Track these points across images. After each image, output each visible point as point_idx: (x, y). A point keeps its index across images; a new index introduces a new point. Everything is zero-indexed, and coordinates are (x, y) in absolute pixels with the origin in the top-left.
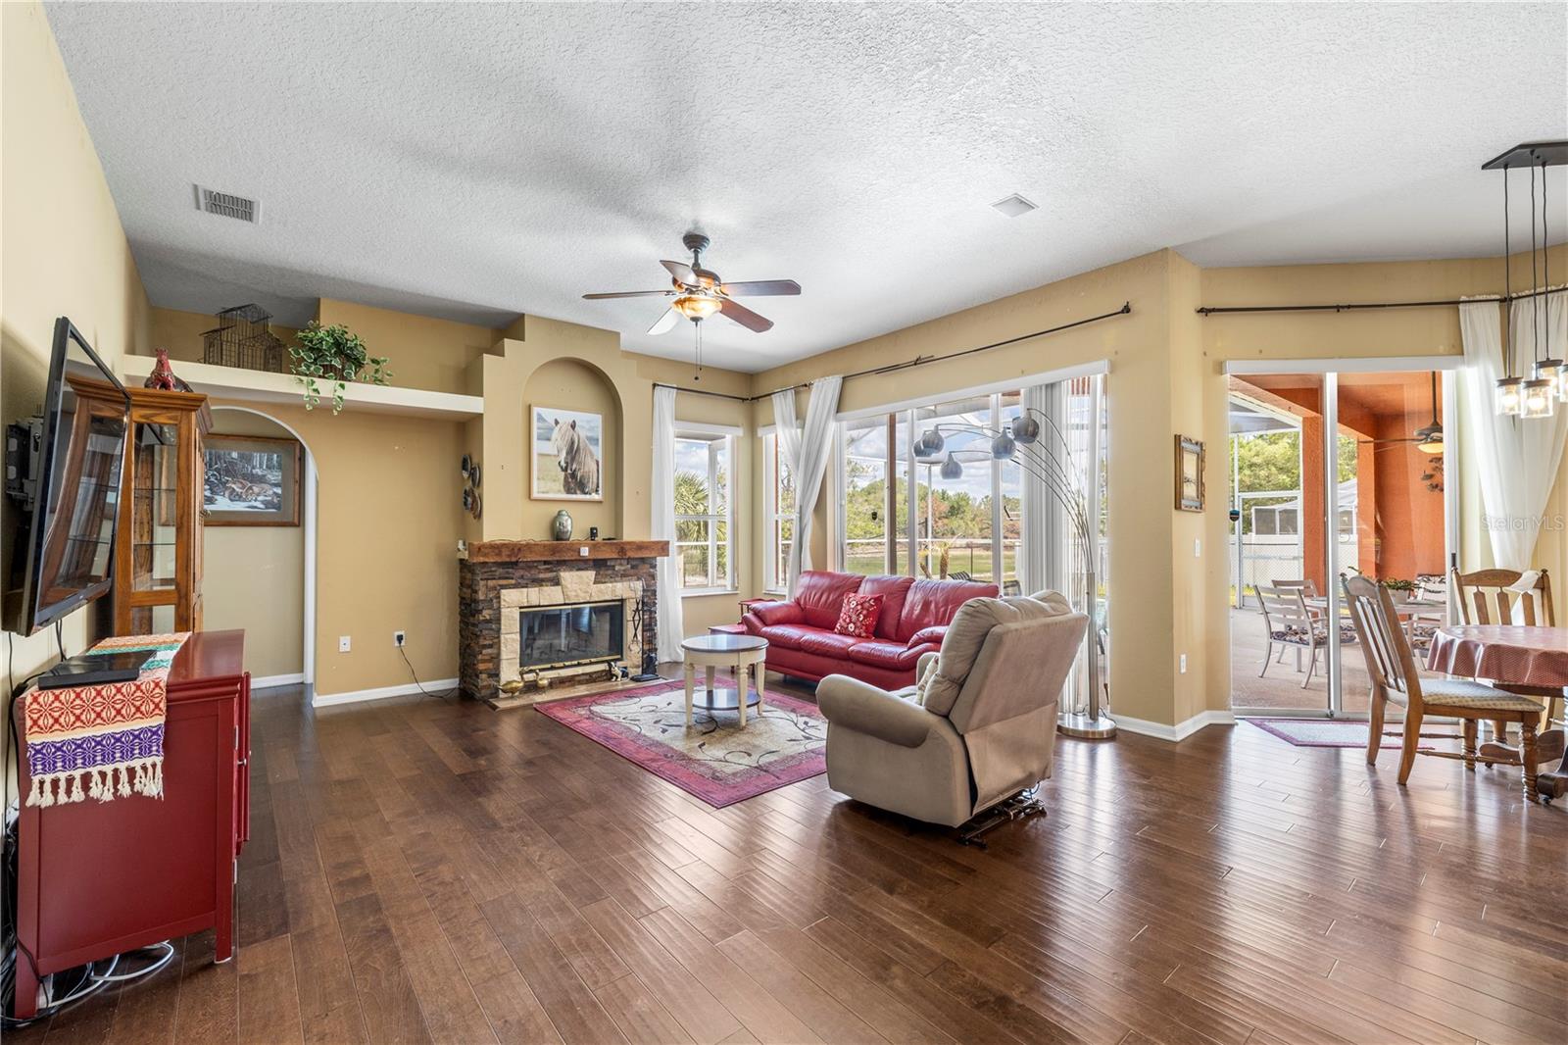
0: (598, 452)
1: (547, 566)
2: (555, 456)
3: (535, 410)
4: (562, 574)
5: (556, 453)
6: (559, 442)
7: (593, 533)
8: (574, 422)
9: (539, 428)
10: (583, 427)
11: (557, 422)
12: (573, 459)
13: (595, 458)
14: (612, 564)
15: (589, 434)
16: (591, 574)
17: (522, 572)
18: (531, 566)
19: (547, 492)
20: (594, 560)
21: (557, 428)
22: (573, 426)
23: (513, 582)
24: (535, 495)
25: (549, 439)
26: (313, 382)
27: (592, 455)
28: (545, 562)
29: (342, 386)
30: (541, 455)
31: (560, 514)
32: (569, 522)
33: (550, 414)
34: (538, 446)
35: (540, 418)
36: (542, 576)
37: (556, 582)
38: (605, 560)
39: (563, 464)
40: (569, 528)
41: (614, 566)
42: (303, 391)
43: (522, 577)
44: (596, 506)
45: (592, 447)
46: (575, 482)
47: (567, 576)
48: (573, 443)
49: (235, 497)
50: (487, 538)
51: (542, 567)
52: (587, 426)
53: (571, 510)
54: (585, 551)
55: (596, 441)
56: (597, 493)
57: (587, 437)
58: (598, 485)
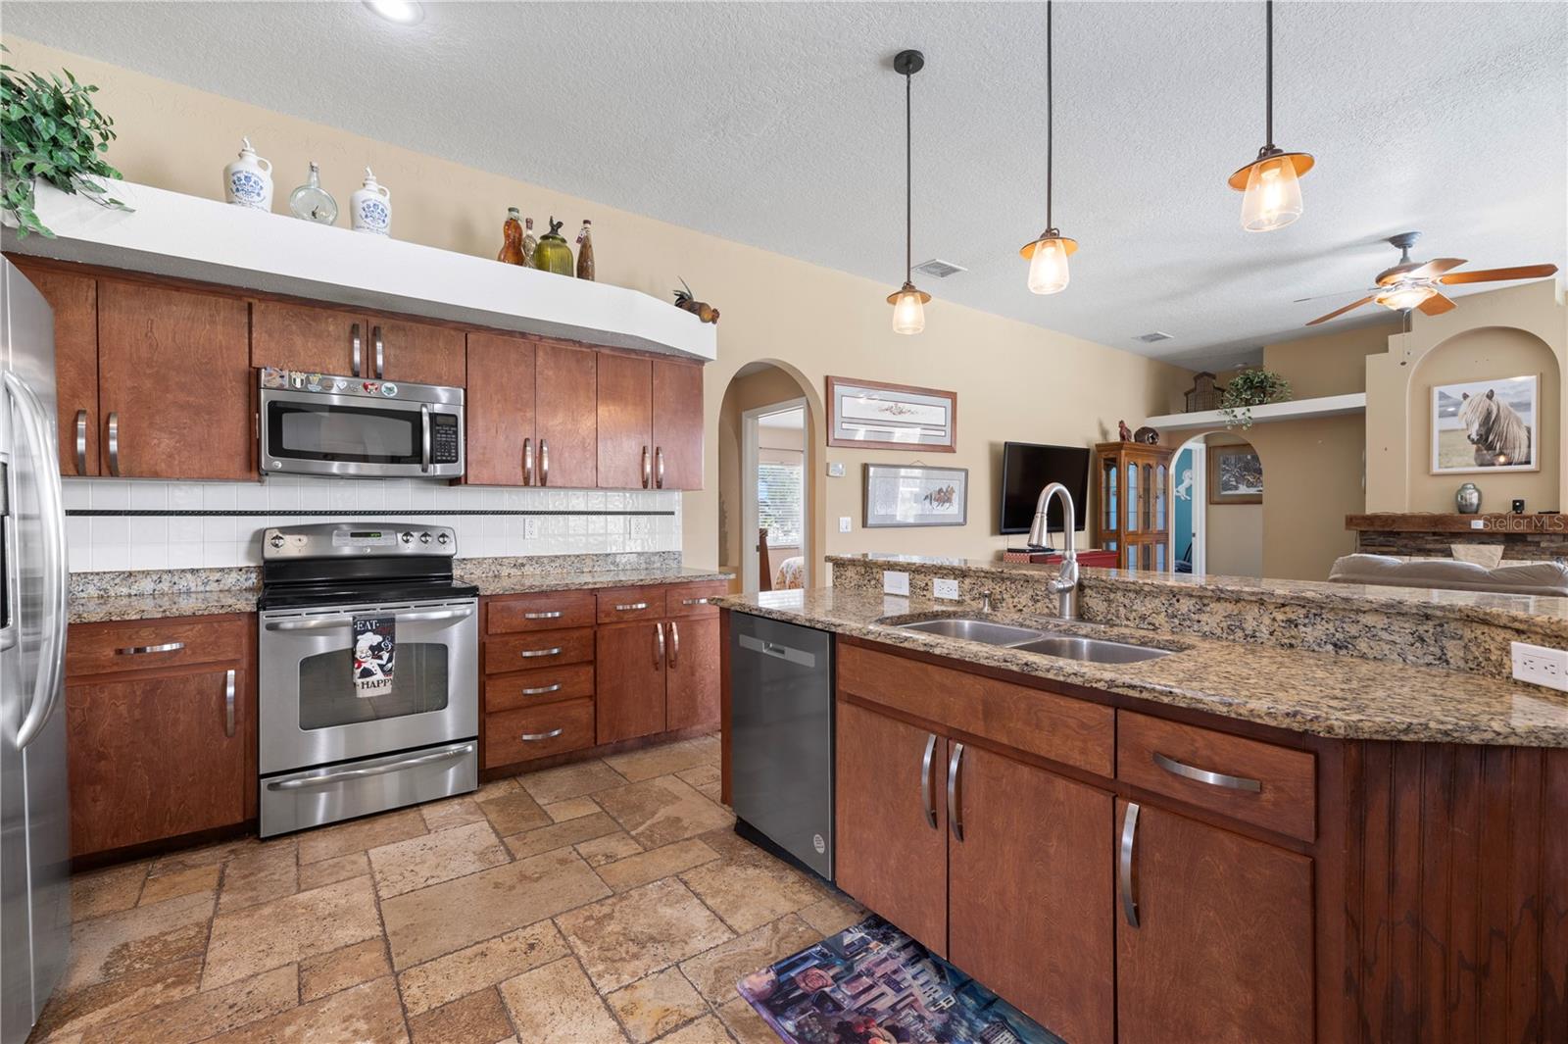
0: (1531, 418)
1: (1436, 538)
2: (1463, 430)
3: (1436, 391)
4: (1453, 546)
5: (1465, 427)
6: (1470, 416)
7: (1518, 506)
8: (1492, 391)
9: (1440, 406)
10: (1504, 395)
11: (1465, 396)
12: (1489, 431)
13: (1525, 424)
14: (1537, 539)
15: (1516, 400)
16: (1498, 550)
17: (1405, 541)
18: (1413, 536)
19: (1452, 467)
21: (1466, 403)
22: (1490, 396)
23: (1395, 549)
24: (1436, 469)
25: (1455, 415)
26: (1233, 411)
27: (1519, 422)
28: (1434, 534)
29: (1249, 410)
30: (1442, 432)
31: (1464, 488)
32: (1476, 494)
33: (1455, 391)
34: (1440, 424)
35: (1443, 396)
36: (1428, 546)
37: (1450, 554)
38: (1525, 536)
39: (1474, 436)
40: (1474, 502)
41: (1539, 543)
42: (1227, 418)
43: (1405, 546)
44: (1528, 481)
45: (1519, 414)
46: (1490, 453)
47: (1458, 548)
48: (1489, 413)
49: (1250, 485)
50: (1369, 511)
51: (1430, 538)
52: (1512, 392)
53: (1480, 483)
54: (1478, 524)
55: (1526, 406)
56: (1528, 462)
57: (1512, 405)
58: (1529, 454)
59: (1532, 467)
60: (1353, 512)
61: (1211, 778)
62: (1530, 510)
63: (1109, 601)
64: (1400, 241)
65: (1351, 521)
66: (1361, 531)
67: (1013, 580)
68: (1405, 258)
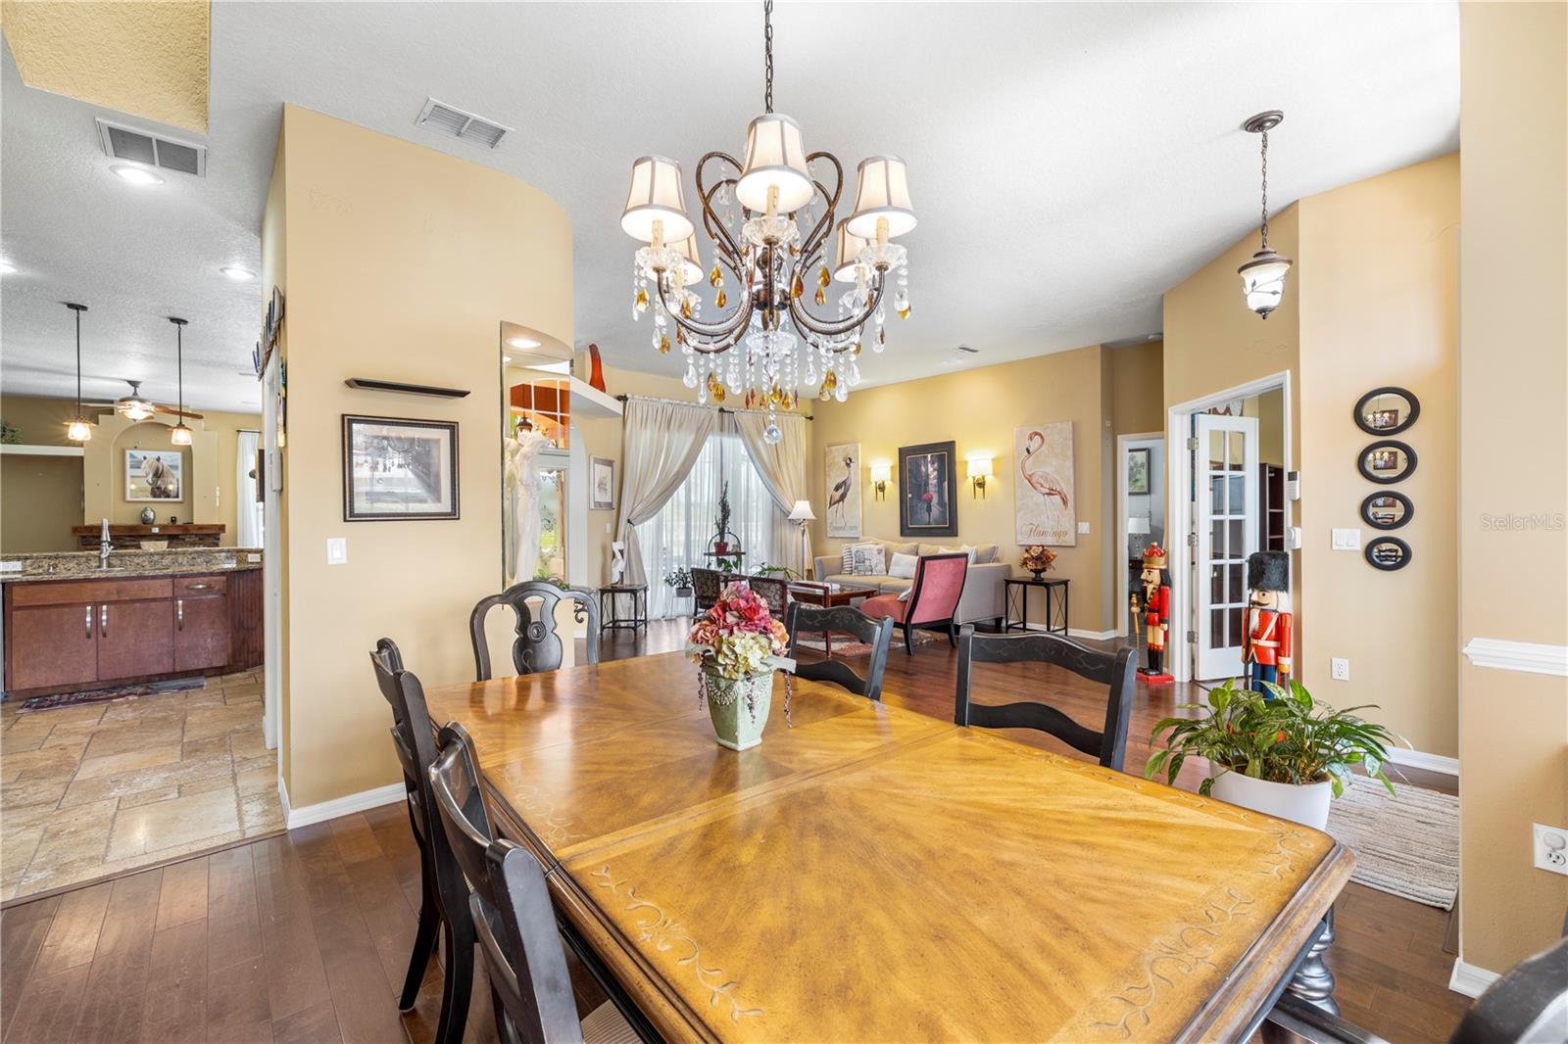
0: (178, 474)
1: (131, 538)
3: (128, 452)
4: (142, 542)
5: (145, 475)
6: (147, 470)
7: (173, 520)
8: (158, 457)
9: (131, 462)
11: (145, 458)
12: (158, 478)
13: (176, 477)
14: (183, 536)
16: (164, 543)
19: (137, 497)
20: (169, 535)
21: (145, 462)
22: (158, 459)
24: (128, 498)
25: (139, 468)
27: (173, 476)
28: (130, 536)
30: (132, 477)
31: (146, 509)
32: (152, 513)
33: (139, 454)
34: (129, 472)
35: (132, 456)
36: (127, 544)
37: (139, 547)
38: (178, 535)
39: (150, 481)
40: (152, 517)
41: (184, 538)
44: (178, 506)
45: (173, 472)
46: (158, 492)
47: (144, 543)
48: (158, 469)
50: (86, 524)
51: (128, 539)
52: (169, 459)
53: (155, 507)
54: (156, 530)
55: (176, 468)
56: (177, 497)
57: (170, 466)
58: (178, 493)
59: (180, 499)
60: (76, 524)
61: (201, 586)
62: (179, 522)
63: (121, 560)
64: (134, 384)
65: (75, 530)
66: (83, 537)
67: (64, 557)
68: (135, 393)
